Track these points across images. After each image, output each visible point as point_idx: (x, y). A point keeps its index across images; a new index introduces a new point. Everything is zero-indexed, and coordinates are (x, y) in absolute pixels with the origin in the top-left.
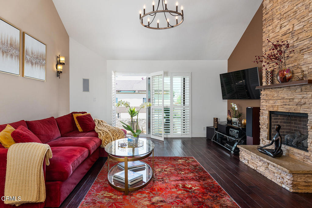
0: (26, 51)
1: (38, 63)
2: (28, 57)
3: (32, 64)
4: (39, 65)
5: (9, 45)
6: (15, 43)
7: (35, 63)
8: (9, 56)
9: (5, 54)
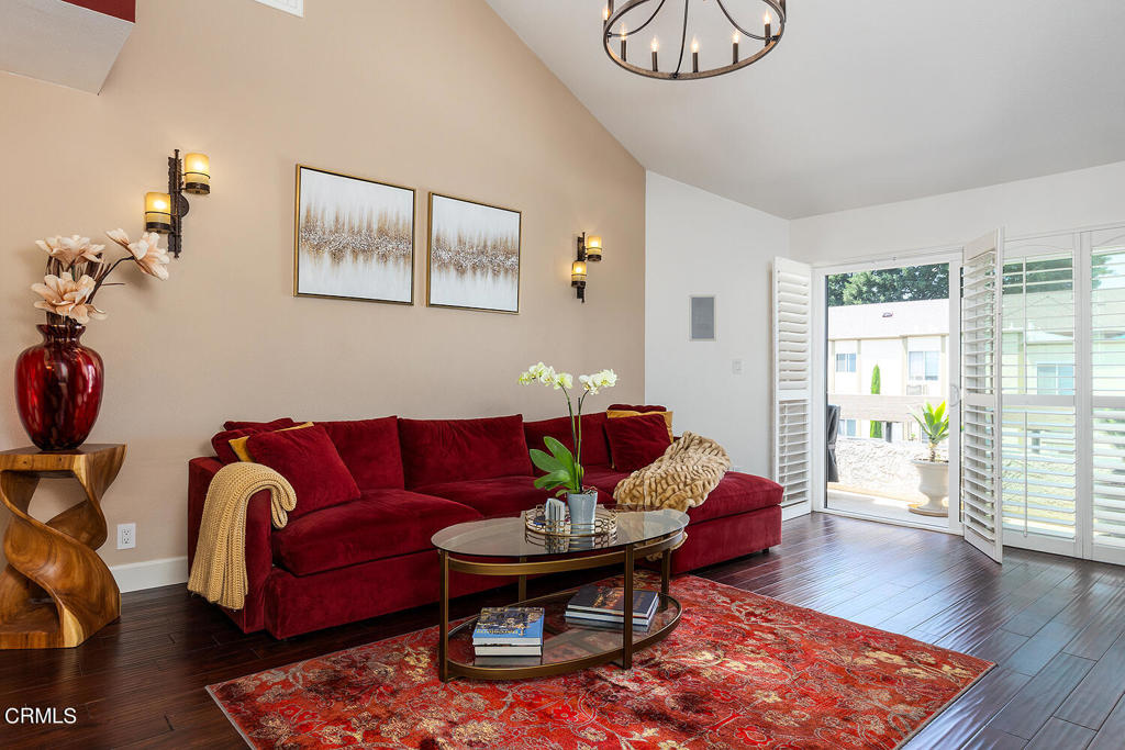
0: (438, 240)
1: (483, 267)
2: (444, 255)
3: (461, 270)
4: (490, 271)
5: (375, 234)
6: (397, 224)
7: (474, 268)
8: (375, 260)
9: (361, 257)
